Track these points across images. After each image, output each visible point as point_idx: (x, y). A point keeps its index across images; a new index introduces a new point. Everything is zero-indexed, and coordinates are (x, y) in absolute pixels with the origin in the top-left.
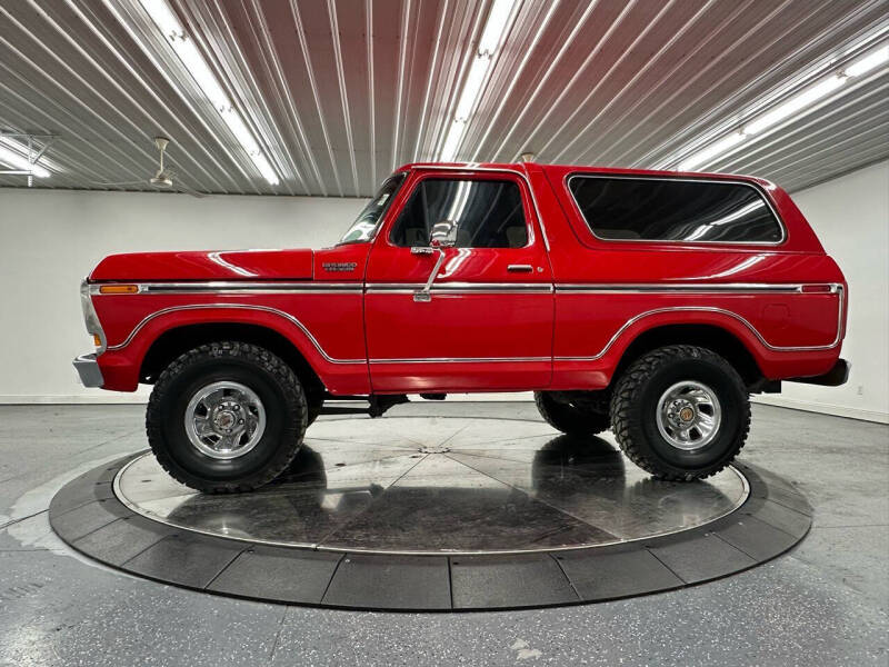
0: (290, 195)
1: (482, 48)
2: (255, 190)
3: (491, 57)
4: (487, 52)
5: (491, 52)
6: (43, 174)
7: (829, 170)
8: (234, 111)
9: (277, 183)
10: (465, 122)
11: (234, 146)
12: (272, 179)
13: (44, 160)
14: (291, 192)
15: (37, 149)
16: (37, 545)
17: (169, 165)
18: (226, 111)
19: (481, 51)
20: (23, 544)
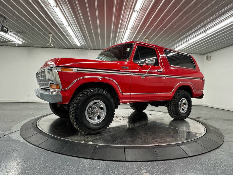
0: (83, 49)
1: (135, 9)
2: (74, 47)
3: (138, 12)
4: (137, 10)
5: (138, 11)
6: (20, 43)
7: (229, 43)
8: (69, 27)
9: (80, 46)
10: (130, 30)
11: (69, 36)
12: (79, 45)
13: (20, 39)
14: (84, 48)
15: (19, 36)
16: (16, 139)
17: (52, 41)
18: (67, 26)
19: (135, 11)
20: (13, 139)
